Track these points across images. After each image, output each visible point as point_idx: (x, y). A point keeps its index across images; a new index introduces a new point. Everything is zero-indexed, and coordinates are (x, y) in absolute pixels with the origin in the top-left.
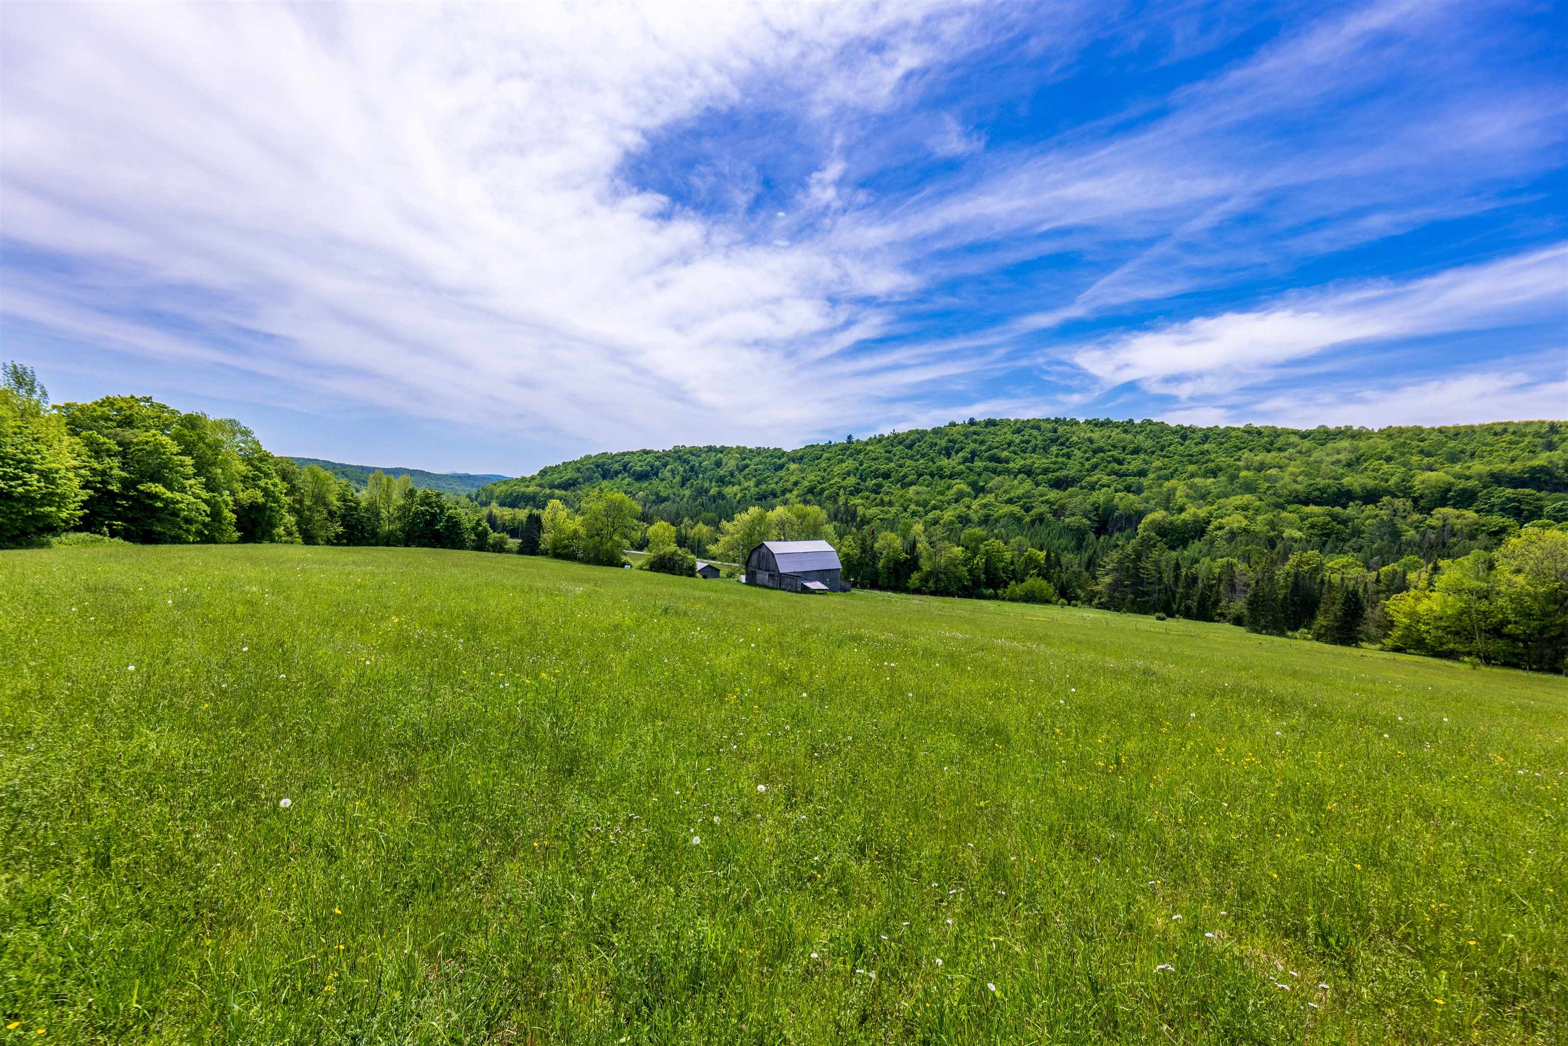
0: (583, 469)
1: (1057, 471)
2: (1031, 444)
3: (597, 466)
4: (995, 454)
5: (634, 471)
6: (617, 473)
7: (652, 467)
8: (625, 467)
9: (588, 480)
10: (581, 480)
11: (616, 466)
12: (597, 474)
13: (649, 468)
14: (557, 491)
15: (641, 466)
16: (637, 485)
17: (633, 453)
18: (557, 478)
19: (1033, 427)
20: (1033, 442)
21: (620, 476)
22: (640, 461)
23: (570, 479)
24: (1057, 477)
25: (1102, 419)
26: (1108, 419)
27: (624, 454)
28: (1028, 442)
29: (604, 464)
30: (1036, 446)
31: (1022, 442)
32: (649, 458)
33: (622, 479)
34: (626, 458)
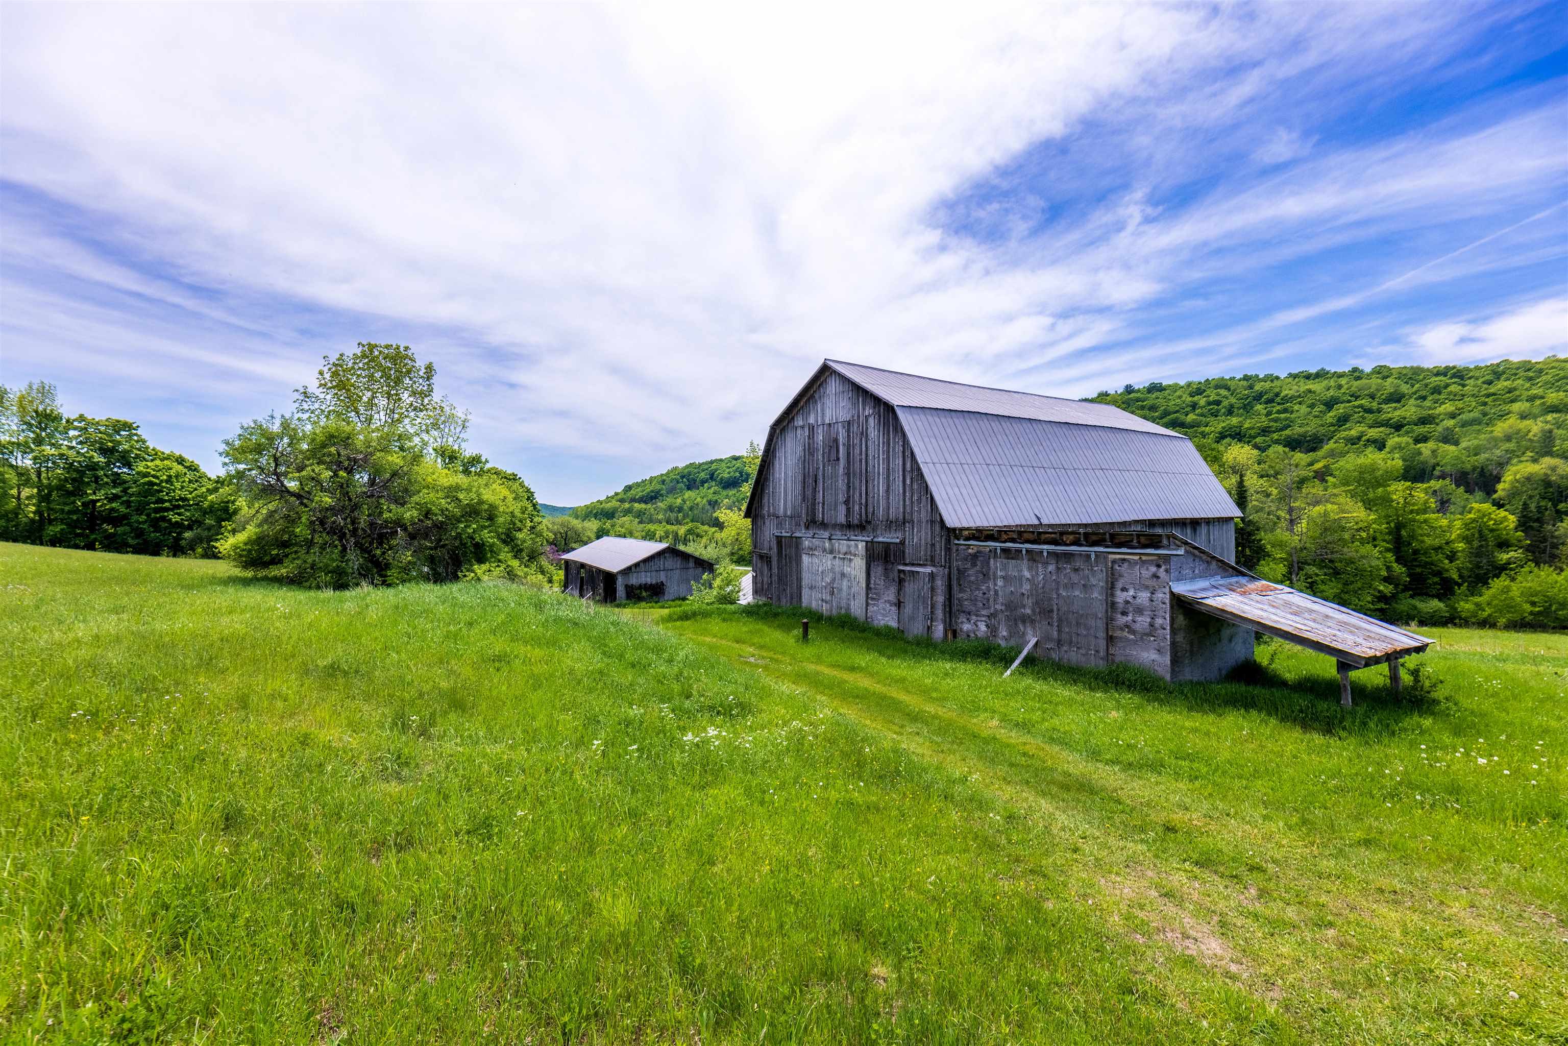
0: (668, 480)
1: (1282, 430)
2: (1224, 404)
3: (683, 477)
4: (1177, 418)
5: (721, 479)
6: (703, 482)
7: (741, 473)
8: (712, 477)
9: (671, 492)
10: (663, 492)
11: (703, 475)
12: (681, 485)
13: (737, 474)
14: (636, 505)
15: (729, 473)
16: (725, 493)
17: (721, 460)
18: (638, 493)
19: (1217, 387)
20: (1225, 403)
21: (706, 485)
22: (729, 468)
23: (652, 491)
24: (1289, 437)
25: (1313, 371)
26: (1323, 369)
27: (712, 462)
28: (1218, 403)
29: (689, 473)
30: (1232, 406)
31: (1209, 403)
32: (738, 464)
33: (709, 488)
34: (714, 466)
